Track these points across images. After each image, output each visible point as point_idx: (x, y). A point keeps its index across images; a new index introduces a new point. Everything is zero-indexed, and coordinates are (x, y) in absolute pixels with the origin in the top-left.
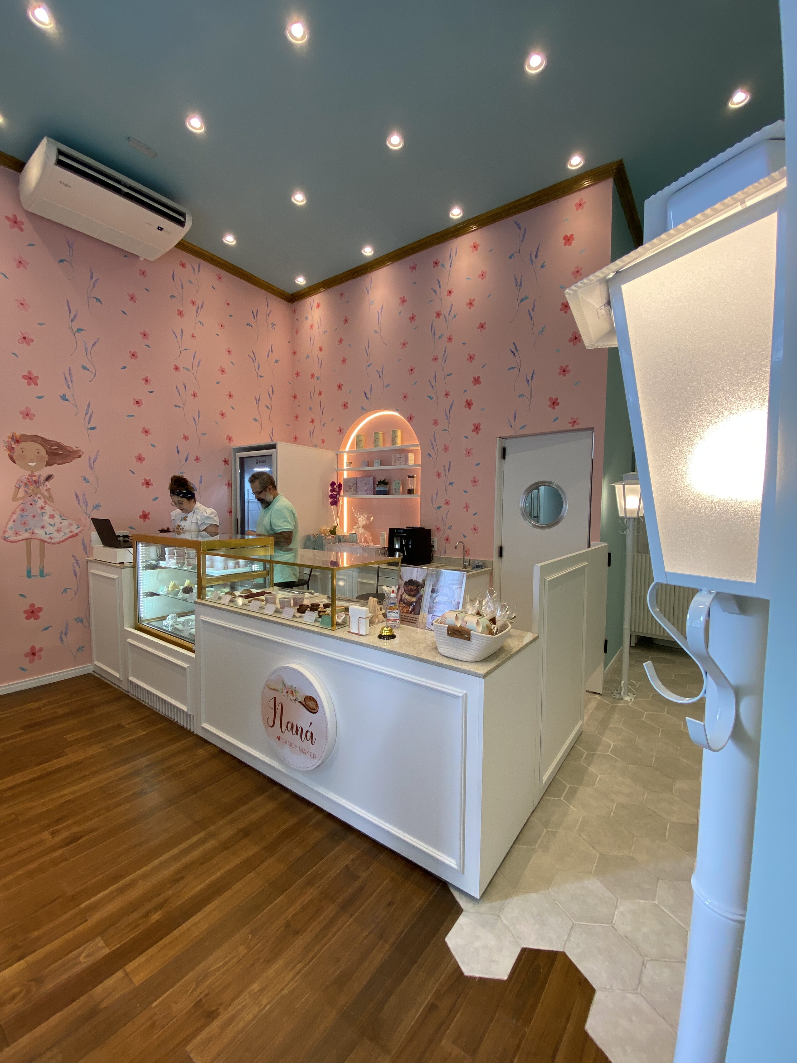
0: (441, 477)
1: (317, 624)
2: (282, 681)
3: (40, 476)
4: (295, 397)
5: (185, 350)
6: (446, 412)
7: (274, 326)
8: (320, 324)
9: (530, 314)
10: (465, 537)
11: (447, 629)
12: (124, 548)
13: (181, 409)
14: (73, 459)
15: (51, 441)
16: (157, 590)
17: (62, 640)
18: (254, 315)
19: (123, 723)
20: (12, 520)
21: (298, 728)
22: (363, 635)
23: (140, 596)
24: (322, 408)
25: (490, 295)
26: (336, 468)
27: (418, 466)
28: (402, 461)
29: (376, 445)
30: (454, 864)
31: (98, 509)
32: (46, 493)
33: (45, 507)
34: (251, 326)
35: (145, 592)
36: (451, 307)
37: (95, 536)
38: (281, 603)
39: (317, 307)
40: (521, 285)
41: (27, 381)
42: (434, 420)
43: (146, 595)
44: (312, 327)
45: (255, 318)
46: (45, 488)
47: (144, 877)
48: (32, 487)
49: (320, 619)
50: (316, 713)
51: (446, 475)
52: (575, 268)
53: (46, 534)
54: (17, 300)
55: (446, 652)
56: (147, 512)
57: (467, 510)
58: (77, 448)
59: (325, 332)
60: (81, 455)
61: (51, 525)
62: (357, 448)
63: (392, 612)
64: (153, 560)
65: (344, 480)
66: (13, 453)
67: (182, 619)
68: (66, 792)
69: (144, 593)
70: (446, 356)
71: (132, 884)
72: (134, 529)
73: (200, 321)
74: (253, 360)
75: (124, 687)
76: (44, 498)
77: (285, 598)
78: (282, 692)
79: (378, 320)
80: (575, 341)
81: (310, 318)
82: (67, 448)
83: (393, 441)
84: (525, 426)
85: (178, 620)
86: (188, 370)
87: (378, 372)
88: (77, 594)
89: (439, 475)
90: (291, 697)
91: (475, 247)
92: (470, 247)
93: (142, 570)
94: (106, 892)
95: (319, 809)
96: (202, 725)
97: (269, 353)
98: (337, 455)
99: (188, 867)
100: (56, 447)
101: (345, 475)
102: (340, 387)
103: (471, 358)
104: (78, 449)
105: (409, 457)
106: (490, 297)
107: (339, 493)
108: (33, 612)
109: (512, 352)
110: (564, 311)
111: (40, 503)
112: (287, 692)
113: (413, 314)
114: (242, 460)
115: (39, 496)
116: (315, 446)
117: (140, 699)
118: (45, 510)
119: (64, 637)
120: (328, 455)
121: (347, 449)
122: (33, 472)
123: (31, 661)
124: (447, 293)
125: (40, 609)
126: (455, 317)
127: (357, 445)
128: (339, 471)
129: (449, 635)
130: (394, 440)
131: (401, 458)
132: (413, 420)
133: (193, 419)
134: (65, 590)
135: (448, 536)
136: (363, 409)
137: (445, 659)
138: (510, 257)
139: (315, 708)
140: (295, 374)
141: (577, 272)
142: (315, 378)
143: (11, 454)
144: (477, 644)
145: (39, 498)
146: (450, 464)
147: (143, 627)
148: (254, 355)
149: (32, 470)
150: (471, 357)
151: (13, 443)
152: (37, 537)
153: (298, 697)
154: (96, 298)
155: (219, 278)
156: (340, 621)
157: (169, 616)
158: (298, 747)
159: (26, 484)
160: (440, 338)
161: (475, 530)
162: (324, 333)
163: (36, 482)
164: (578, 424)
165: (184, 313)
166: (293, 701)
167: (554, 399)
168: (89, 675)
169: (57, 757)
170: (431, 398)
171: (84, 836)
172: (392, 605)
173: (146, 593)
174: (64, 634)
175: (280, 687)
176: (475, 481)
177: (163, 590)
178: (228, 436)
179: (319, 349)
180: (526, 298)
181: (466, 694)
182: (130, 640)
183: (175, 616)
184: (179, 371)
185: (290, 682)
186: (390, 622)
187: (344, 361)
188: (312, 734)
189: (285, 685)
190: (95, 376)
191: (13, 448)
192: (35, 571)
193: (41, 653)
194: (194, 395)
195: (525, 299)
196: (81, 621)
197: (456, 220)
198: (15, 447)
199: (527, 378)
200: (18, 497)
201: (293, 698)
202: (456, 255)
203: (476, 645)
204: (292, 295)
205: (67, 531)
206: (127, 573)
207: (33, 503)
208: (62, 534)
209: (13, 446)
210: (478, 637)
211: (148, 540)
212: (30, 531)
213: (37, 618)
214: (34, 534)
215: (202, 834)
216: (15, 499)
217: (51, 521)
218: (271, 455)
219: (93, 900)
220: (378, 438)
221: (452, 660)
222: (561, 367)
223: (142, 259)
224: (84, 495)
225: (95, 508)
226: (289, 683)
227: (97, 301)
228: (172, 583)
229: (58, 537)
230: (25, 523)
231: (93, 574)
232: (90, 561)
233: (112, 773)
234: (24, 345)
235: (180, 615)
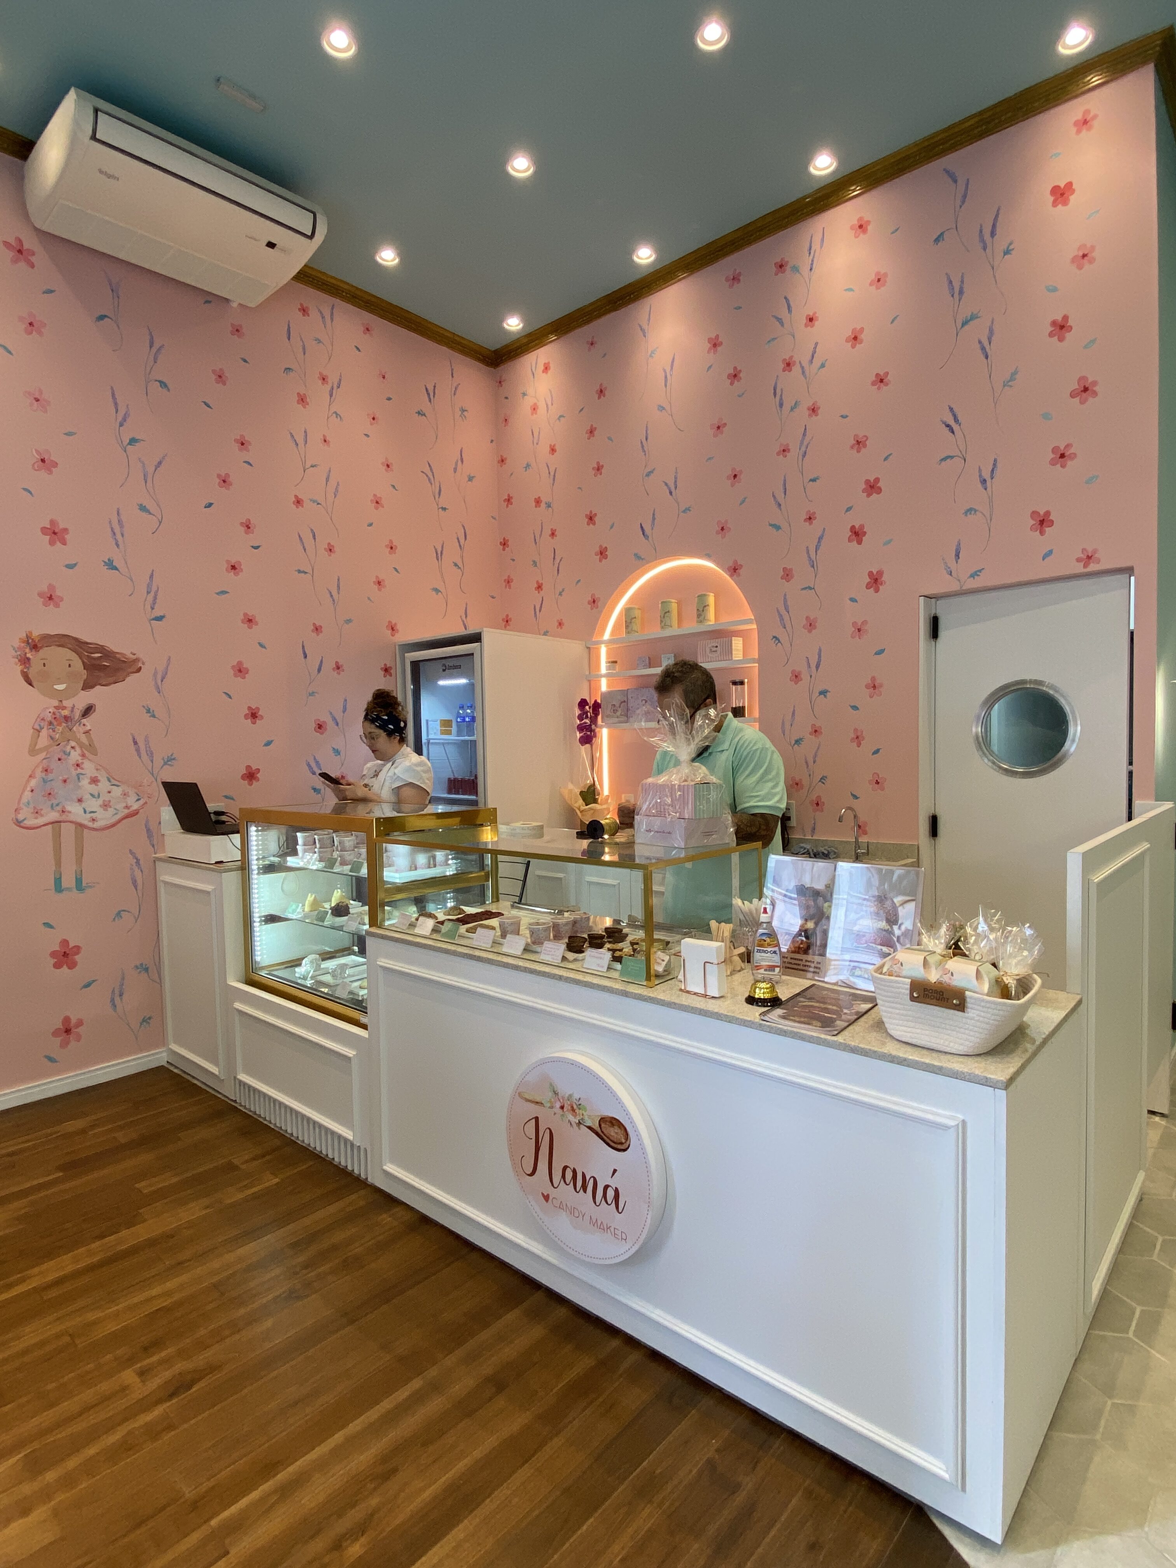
0: (801, 680)
1: (615, 975)
2: (551, 1085)
3: (73, 708)
4: (504, 544)
5: (312, 466)
6: (808, 552)
7: (465, 413)
8: (550, 404)
9: (983, 349)
10: (855, 797)
11: (909, 987)
12: (223, 834)
13: (309, 576)
14: (128, 675)
15: (91, 644)
16: (285, 910)
17: (114, 1006)
18: (428, 394)
19: (236, 1162)
20: (29, 789)
21: (588, 1179)
22: (713, 997)
23: (255, 922)
24: (557, 561)
25: (896, 318)
26: (587, 673)
27: (753, 661)
28: (719, 653)
29: (665, 625)
30: (944, 1471)
31: (172, 765)
32: (84, 739)
33: (82, 763)
34: (425, 415)
35: (263, 914)
36: (815, 348)
37: (168, 814)
38: (532, 933)
39: (543, 372)
40: (961, 292)
41: (49, 537)
42: (785, 569)
43: (264, 921)
44: (534, 409)
45: (430, 401)
46: (82, 729)
47: (322, 1465)
48: (61, 728)
49: (618, 966)
50: (625, 1150)
51: (811, 676)
52: (1079, 249)
53: (85, 812)
54: (29, 393)
55: (909, 1035)
56: (254, 769)
57: (859, 745)
58: (134, 654)
59: (561, 416)
60: (141, 667)
61: (92, 795)
62: (628, 633)
63: (764, 952)
64: (274, 856)
65: (602, 694)
66: (28, 668)
67: (331, 964)
68: (154, 1292)
69: (260, 917)
70: (805, 443)
71: (299, 1481)
72: (232, 799)
73: (335, 413)
74: (429, 479)
75: (229, 1092)
76: (81, 748)
77: (538, 924)
78: (549, 1108)
79: (666, 386)
80: (1084, 395)
81: (530, 391)
82: (117, 655)
83: (699, 616)
84: (980, 571)
85: (322, 966)
86: (318, 504)
87: (666, 484)
88: (140, 918)
89: (796, 677)
90: (571, 1117)
91: (861, 227)
92: (852, 228)
93: (258, 874)
94: (255, 1495)
95: (632, 1342)
96: (385, 1167)
97: (456, 464)
98: (589, 648)
99: (400, 1449)
100: (99, 655)
101: (604, 685)
102: (591, 519)
103: (859, 444)
104: (134, 657)
105: (733, 645)
106: (895, 322)
107: (594, 720)
108: (65, 954)
109: (948, 426)
110: (1056, 338)
111: (75, 756)
112: (562, 1107)
113: (735, 368)
114: (416, 665)
115: (73, 744)
116: (545, 634)
117: (260, 1116)
118: (82, 769)
119: (117, 999)
120: (574, 648)
121: (607, 636)
122: (61, 701)
123: (64, 1044)
124: (804, 321)
125: (77, 949)
126: (823, 366)
127: (627, 627)
128: (592, 681)
129: (913, 999)
130: (701, 613)
131: (717, 647)
132: (742, 571)
133: (329, 595)
134: (119, 914)
135: (819, 797)
136: (638, 557)
137: (909, 1048)
138: (937, 240)
139: (623, 1141)
140: (505, 500)
141: (1084, 256)
142: (543, 505)
143: (25, 670)
144: (981, 1019)
145: (72, 747)
146: (820, 656)
147: (263, 982)
148: (431, 469)
149: (60, 696)
150: (858, 442)
151: (27, 650)
152: (71, 817)
153: (586, 1118)
154: (160, 381)
155: (368, 329)
156: (660, 969)
157: (306, 959)
158: (587, 1218)
159: (50, 723)
160: (792, 409)
161: (877, 783)
162: (559, 419)
163: (66, 718)
164: (1098, 561)
165: (308, 400)
166: (575, 1125)
167: (1042, 513)
168: (162, 1067)
169: (130, 1224)
170: (778, 528)
171: (199, 1380)
172: (764, 938)
173: (264, 916)
174: (117, 992)
175: (546, 1096)
176: (874, 687)
177: (295, 912)
178: (390, 622)
179: (548, 449)
180: (973, 317)
181: (964, 1122)
182: (238, 1005)
183: (316, 959)
184: (303, 507)
185: (568, 1088)
186: (762, 971)
187: (599, 469)
188: (617, 1191)
189: (556, 1093)
190: (160, 523)
191: (29, 659)
192: (68, 880)
193: (80, 1030)
194: (330, 550)
195: (970, 320)
196: (147, 970)
197: (821, 178)
198: (31, 657)
199: (980, 476)
200: (37, 747)
201: (575, 1120)
202: (821, 247)
203: (978, 1021)
204: (496, 352)
205: (120, 806)
206: (231, 879)
207: (64, 757)
208: (111, 811)
209: (28, 655)
210: (983, 1004)
211: (266, 819)
212: (59, 808)
213: (72, 965)
214: (66, 813)
215: (416, 1384)
216: (33, 751)
217: (92, 788)
218: (473, 654)
219: (234, 1509)
220: (669, 612)
221: (925, 1052)
222: (1055, 450)
223: (235, 305)
224: (147, 740)
225: (165, 764)
226: (565, 1090)
227: (161, 386)
228: (310, 898)
229: (105, 818)
230: (50, 794)
231: (166, 883)
232: (160, 859)
233: (230, 1257)
234: (43, 474)
235: (328, 956)
